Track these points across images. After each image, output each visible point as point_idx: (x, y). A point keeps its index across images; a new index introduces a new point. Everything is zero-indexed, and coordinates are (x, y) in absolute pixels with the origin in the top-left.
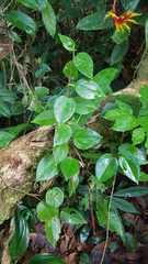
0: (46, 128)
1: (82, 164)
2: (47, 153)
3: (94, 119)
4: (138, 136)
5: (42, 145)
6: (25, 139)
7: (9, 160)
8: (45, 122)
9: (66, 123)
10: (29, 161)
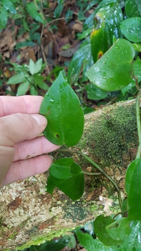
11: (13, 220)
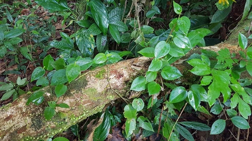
0: (145, 58)
1: (162, 89)
2: (141, 75)
3: (181, 62)
4: (205, 81)
5: (139, 69)
6: (128, 62)
7: (116, 72)
8: (146, 55)
9: (160, 59)
10: (128, 77)
11: (5, 127)
